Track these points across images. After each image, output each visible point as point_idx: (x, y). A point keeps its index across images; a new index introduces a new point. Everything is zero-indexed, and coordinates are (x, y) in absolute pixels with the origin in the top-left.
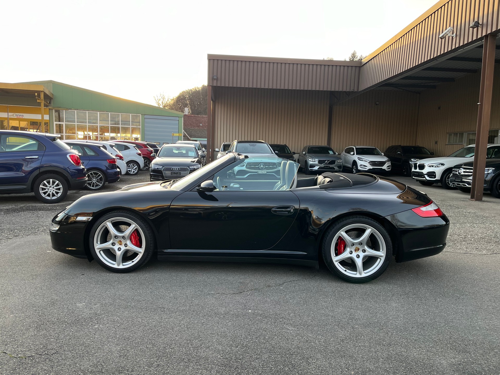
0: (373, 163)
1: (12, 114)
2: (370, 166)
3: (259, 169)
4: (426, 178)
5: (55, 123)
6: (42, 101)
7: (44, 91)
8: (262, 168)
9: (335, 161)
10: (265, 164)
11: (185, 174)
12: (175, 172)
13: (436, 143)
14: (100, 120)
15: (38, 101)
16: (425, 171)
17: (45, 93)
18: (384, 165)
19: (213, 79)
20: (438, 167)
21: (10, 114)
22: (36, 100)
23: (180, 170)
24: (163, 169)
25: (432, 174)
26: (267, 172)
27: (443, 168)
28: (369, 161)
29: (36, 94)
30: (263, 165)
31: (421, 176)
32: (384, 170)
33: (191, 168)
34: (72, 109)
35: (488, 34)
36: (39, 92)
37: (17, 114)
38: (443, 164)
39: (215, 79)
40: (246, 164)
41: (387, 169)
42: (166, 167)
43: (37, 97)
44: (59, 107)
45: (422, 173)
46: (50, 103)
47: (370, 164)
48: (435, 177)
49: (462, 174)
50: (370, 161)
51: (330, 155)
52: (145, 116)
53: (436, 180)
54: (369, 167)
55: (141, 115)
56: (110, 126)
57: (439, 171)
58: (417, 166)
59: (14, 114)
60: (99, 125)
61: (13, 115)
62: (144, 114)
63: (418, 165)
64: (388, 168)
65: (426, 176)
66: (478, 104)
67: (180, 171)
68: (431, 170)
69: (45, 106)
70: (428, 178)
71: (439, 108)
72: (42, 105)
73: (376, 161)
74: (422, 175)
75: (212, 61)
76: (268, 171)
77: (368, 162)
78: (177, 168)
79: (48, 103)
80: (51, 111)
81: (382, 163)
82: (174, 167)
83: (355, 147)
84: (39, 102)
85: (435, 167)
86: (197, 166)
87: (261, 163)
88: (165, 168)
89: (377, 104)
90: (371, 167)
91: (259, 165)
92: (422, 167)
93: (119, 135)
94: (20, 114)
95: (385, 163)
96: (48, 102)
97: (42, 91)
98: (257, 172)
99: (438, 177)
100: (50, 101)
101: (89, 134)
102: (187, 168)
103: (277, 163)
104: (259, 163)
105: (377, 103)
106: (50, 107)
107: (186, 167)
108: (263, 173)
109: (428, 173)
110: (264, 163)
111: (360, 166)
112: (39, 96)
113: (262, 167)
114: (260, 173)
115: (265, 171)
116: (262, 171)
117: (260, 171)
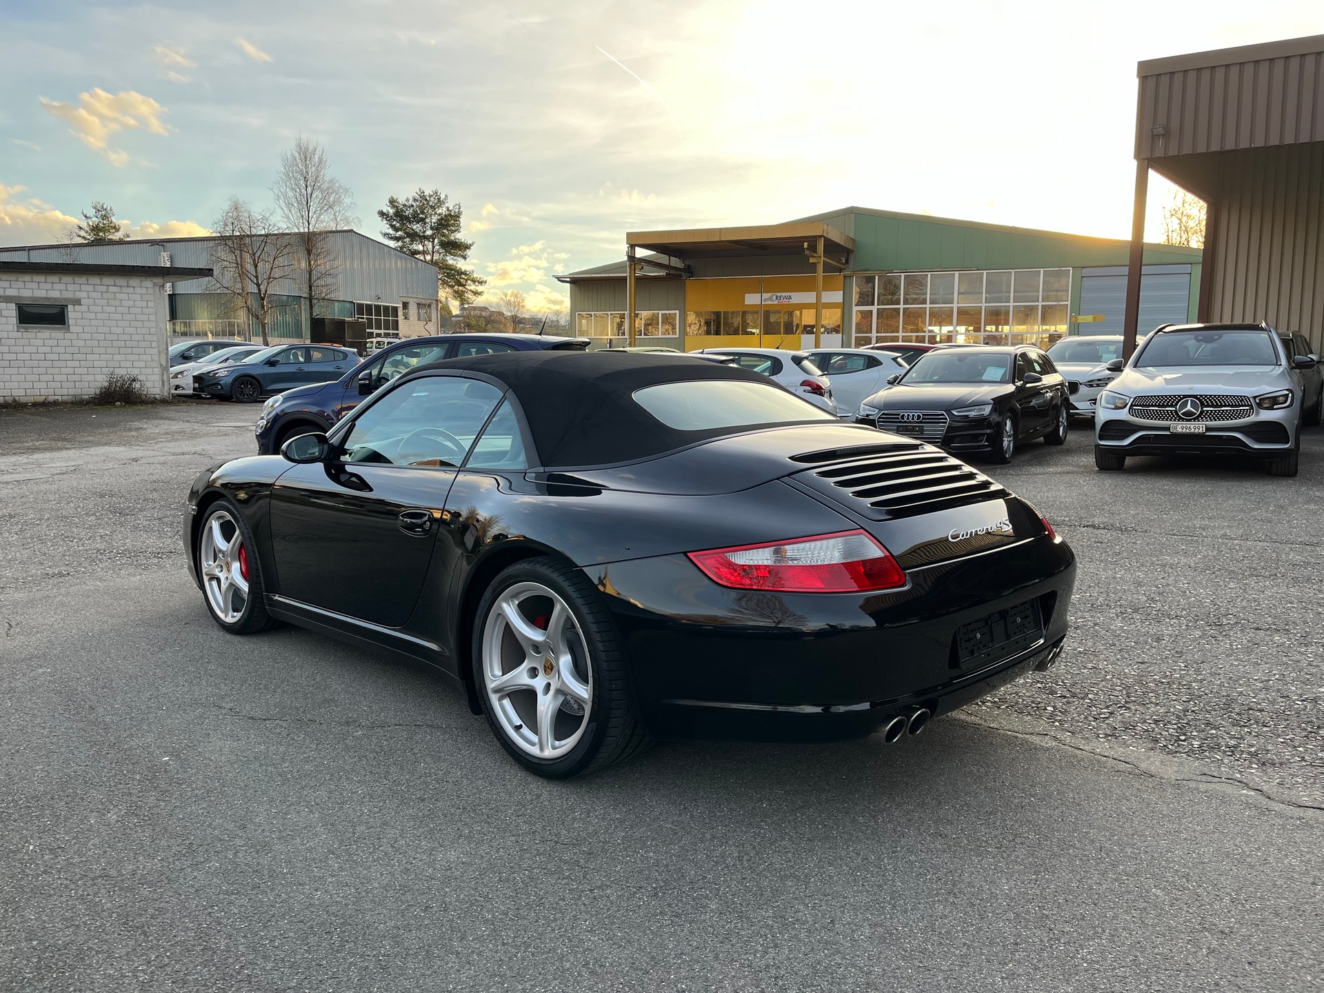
1: (769, 295)
3: (1176, 416)
5: (855, 309)
6: (820, 258)
7: (825, 235)
8: (1188, 414)
11: (935, 430)
12: (907, 426)
14: (959, 293)
15: (811, 260)
17: (827, 240)
19: (1154, 137)
21: (765, 296)
22: (808, 258)
23: (923, 419)
24: (879, 418)
26: (1208, 429)
29: (806, 245)
30: (1195, 406)
33: (956, 414)
34: (895, 271)
36: (813, 240)
37: (779, 294)
39: (1159, 136)
40: (1132, 399)
42: (886, 412)
43: (807, 252)
44: (867, 271)
46: (847, 262)
52: (1084, 269)
55: (1071, 269)
56: (984, 305)
59: (772, 296)
60: (955, 306)
61: (770, 299)
62: (1082, 265)
67: (920, 422)
69: (827, 268)
72: (820, 267)
75: (1152, 82)
76: (1209, 423)
78: (913, 415)
79: (842, 264)
80: (847, 279)
82: (906, 412)
84: (813, 263)
86: (981, 409)
87: (1185, 396)
88: (883, 414)
91: (1177, 404)
93: (1006, 329)
94: (784, 294)
96: (844, 261)
97: (820, 236)
98: (1168, 429)
100: (848, 256)
101: (932, 331)
102: (943, 415)
103: (1255, 398)
104: (1179, 396)
106: (846, 273)
107: (940, 412)
108: (1193, 430)
110: (1198, 399)
112: (813, 248)
113: (1188, 411)
114: (1180, 430)
115: (1201, 426)
116: (1188, 426)
117: (1181, 425)
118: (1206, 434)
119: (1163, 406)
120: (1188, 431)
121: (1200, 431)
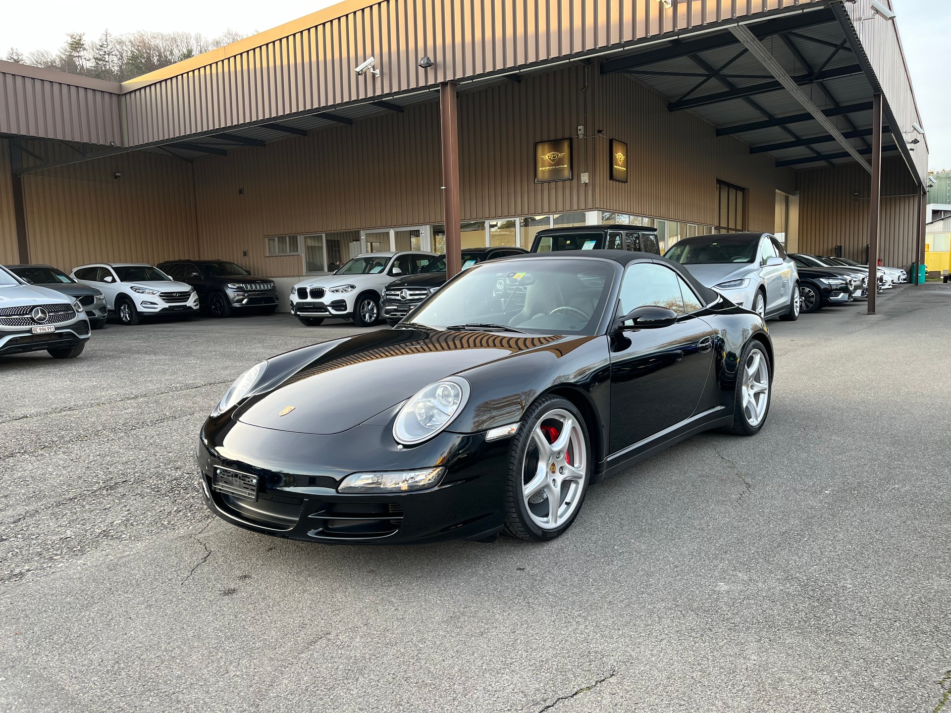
0: (167, 297)
2: (163, 302)
3: (33, 321)
4: (329, 312)
8: (41, 319)
9: (93, 297)
10: (45, 308)
13: (245, 254)
16: (327, 300)
18: (188, 298)
20: (346, 291)
25: (339, 305)
26: (56, 328)
27: (355, 293)
28: (160, 293)
30: (43, 312)
31: (321, 310)
32: (190, 307)
35: (448, 81)
38: (353, 287)
41: (195, 306)
45: (322, 303)
47: (163, 299)
48: (346, 309)
49: (409, 298)
50: (162, 293)
51: (64, 284)
53: (348, 313)
54: (162, 305)
57: (350, 298)
58: (307, 293)
63: (308, 291)
64: (195, 303)
65: (329, 308)
66: (442, 188)
68: (338, 297)
70: (334, 312)
71: (241, 192)
73: (174, 293)
74: (322, 307)
76: (57, 324)
77: (158, 294)
81: (184, 296)
83: (110, 265)
85: (342, 292)
87: (34, 307)
89: (118, 176)
90: (167, 305)
91: (31, 312)
92: (319, 293)
95: (190, 295)
98: (30, 331)
99: (350, 309)
104: (30, 306)
105: (117, 174)
108: (47, 331)
109: (333, 302)
110: (43, 307)
111: (141, 304)
113: (40, 317)
114: (39, 331)
115: (52, 327)
116: (44, 327)
117: (39, 328)
118: (56, 332)
119: (23, 314)
120: (44, 331)
121: (52, 330)
